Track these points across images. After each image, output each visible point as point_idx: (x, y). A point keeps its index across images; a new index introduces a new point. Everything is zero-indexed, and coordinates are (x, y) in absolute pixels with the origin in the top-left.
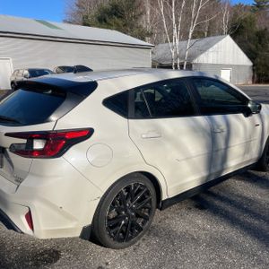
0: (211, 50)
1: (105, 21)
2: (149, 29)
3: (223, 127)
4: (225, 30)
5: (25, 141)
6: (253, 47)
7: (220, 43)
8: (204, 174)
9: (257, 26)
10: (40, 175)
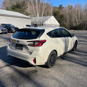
0: (48, 20)
1: (15, 9)
2: (29, 13)
3: (67, 40)
4: (52, 14)
5: (33, 43)
6: (60, 19)
7: (51, 18)
8: (64, 51)
9: (60, 13)
10: (38, 50)
